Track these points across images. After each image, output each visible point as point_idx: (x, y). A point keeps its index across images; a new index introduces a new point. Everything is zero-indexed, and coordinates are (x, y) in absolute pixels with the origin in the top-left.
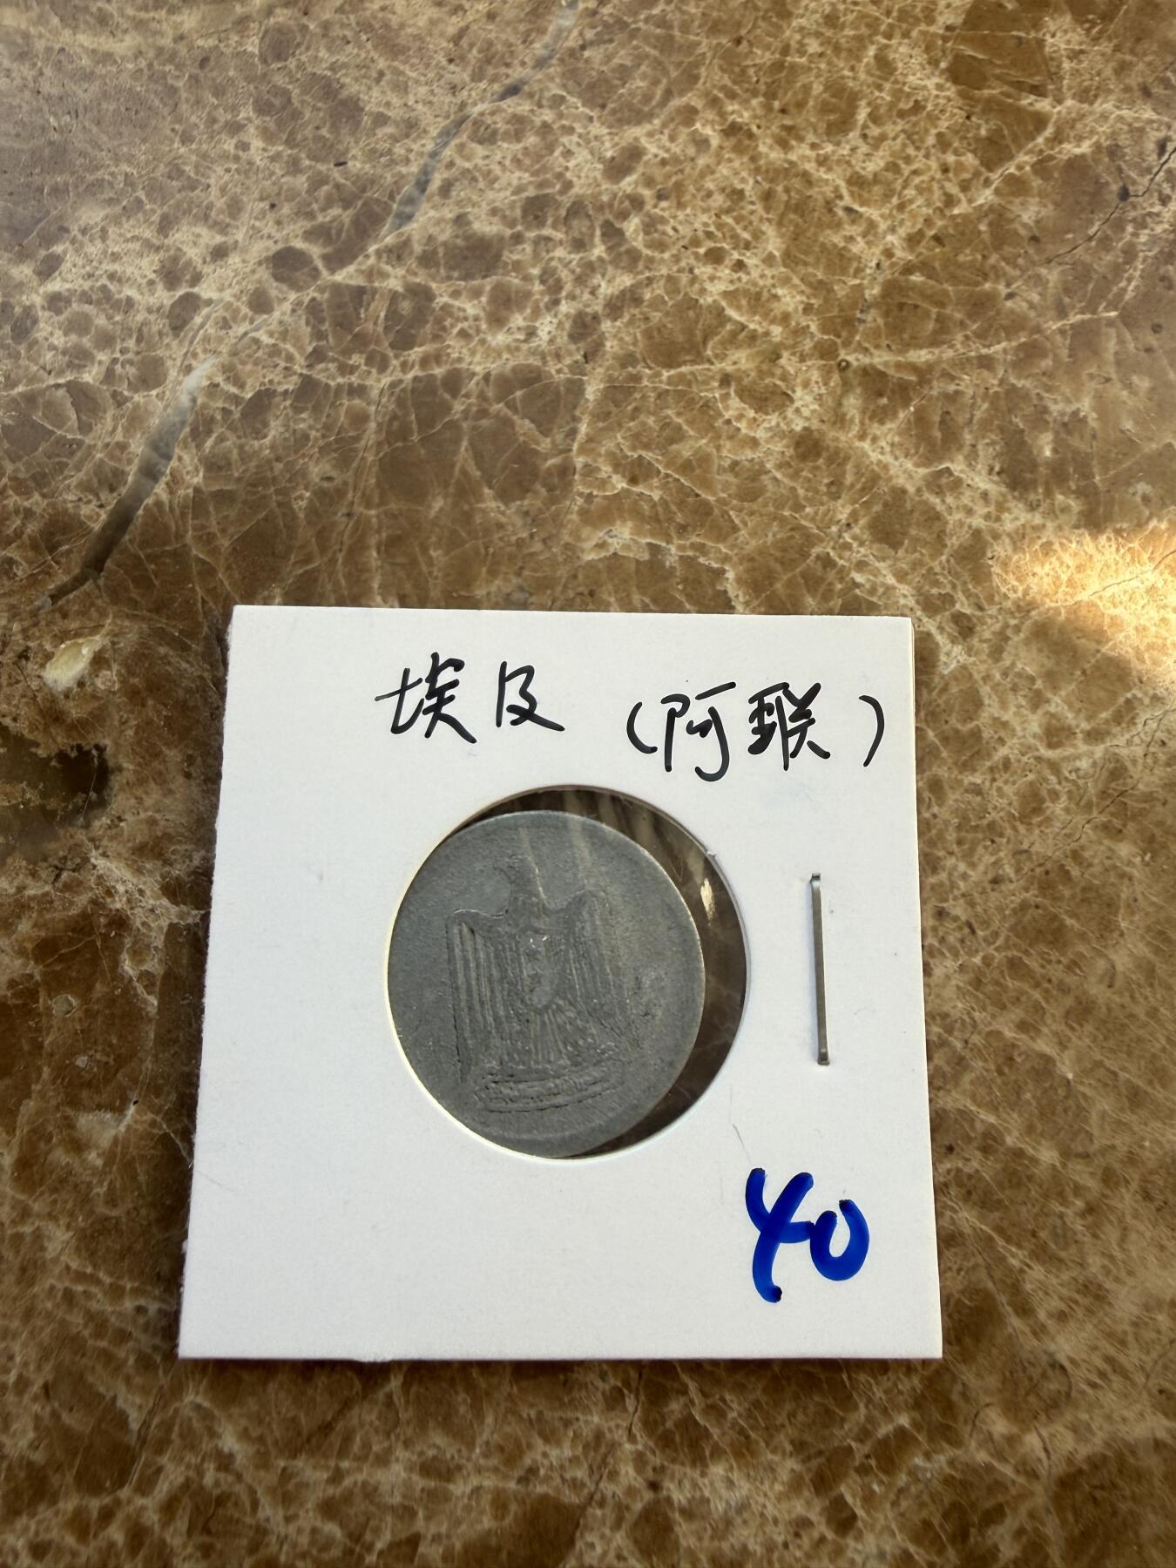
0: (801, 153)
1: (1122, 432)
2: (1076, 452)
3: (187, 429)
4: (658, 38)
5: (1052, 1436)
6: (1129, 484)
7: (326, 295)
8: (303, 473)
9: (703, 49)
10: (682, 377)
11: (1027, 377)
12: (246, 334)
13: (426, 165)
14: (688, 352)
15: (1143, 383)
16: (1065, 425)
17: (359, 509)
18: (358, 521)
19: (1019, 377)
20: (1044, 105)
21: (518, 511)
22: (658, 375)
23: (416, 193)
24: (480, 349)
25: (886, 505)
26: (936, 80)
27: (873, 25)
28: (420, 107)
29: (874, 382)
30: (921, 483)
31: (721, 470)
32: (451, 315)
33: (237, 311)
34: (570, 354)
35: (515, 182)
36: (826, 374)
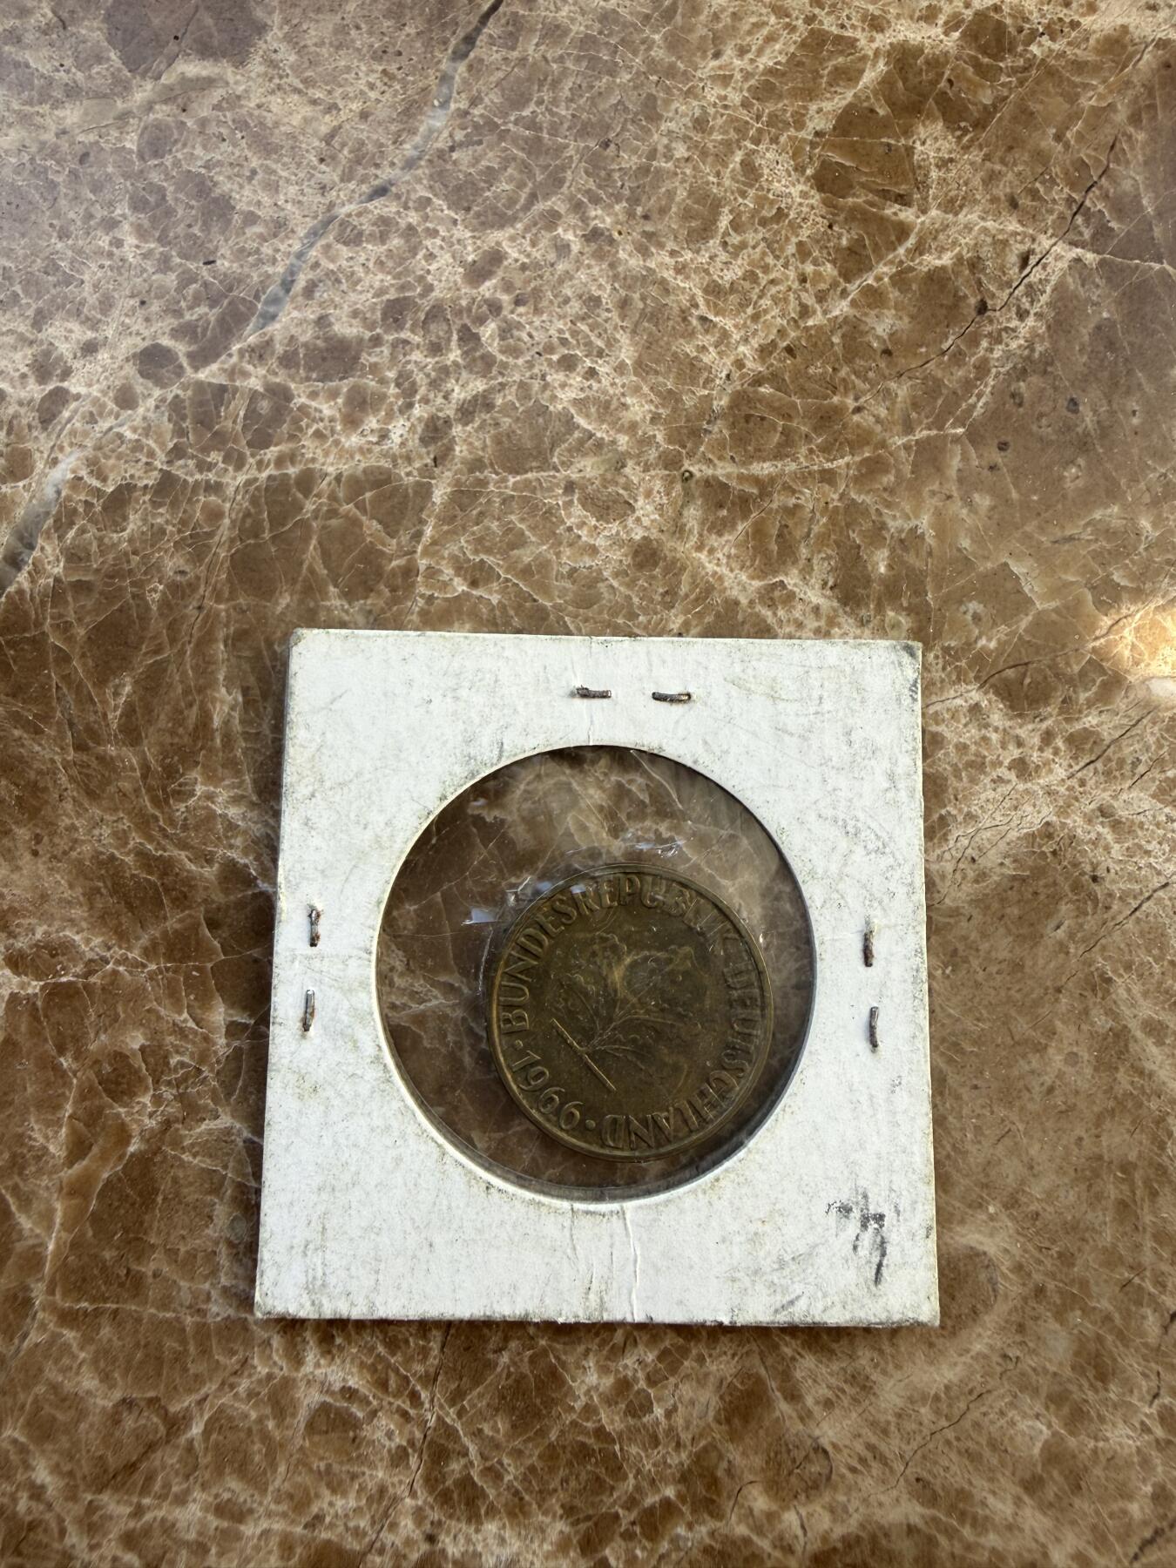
0: (661, 261)
1: (959, 550)
2: (911, 569)
3: (50, 521)
4: (526, 140)
5: (810, 1515)
6: (961, 602)
7: (189, 393)
8: (158, 567)
9: (571, 152)
10: (527, 483)
11: (868, 492)
12: (111, 429)
13: (292, 265)
14: (535, 458)
15: (983, 501)
16: (902, 541)
17: (209, 603)
18: (208, 616)
19: (859, 492)
20: (907, 215)
21: (361, 609)
22: (504, 480)
23: (281, 293)
24: (334, 450)
25: (718, 615)
26: (800, 187)
27: (742, 129)
28: (289, 206)
29: (716, 493)
30: (755, 596)
31: (559, 576)
32: (307, 415)
33: (103, 406)
34: (421, 457)
35: (377, 285)
36: (669, 483)
